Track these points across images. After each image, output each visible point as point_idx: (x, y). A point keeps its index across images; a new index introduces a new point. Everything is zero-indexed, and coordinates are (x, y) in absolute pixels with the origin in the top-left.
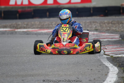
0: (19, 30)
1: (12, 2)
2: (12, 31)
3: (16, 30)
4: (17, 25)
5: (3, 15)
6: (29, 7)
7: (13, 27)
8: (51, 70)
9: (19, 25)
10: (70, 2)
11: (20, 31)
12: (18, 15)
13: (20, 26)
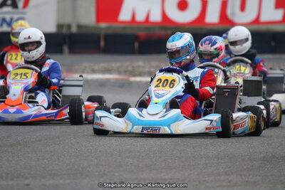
0: (138, 79)
1: (125, 16)
2: (122, 79)
3: (132, 79)
4: (133, 67)
5: (102, 44)
6: (162, 28)
7: (125, 71)
8: (210, 170)
9: (139, 67)
10: (257, 21)
11: (140, 82)
12: (136, 45)
13: (141, 69)
